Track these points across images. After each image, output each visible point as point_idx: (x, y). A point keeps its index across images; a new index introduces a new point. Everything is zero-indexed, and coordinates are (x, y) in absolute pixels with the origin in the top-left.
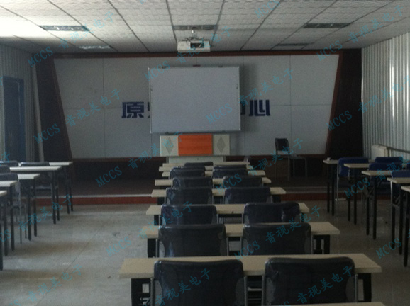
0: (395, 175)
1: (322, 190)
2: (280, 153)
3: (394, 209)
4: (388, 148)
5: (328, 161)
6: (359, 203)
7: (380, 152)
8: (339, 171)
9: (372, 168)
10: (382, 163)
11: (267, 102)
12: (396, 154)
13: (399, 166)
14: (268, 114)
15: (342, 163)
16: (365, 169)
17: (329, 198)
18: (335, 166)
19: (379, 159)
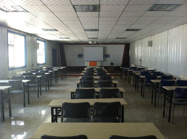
0: (134, 71)
1: (120, 74)
2: (112, 66)
3: (134, 78)
4: (135, 65)
5: (121, 68)
6: (127, 77)
7: (133, 66)
8: (123, 70)
9: (130, 69)
10: (133, 68)
11: (109, 55)
12: (136, 66)
13: (136, 69)
14: (109, 57)
15: (124, 68)
16: (128, 69)
17: (121, 76)
18: (122, 69)
19: (132, 67)
